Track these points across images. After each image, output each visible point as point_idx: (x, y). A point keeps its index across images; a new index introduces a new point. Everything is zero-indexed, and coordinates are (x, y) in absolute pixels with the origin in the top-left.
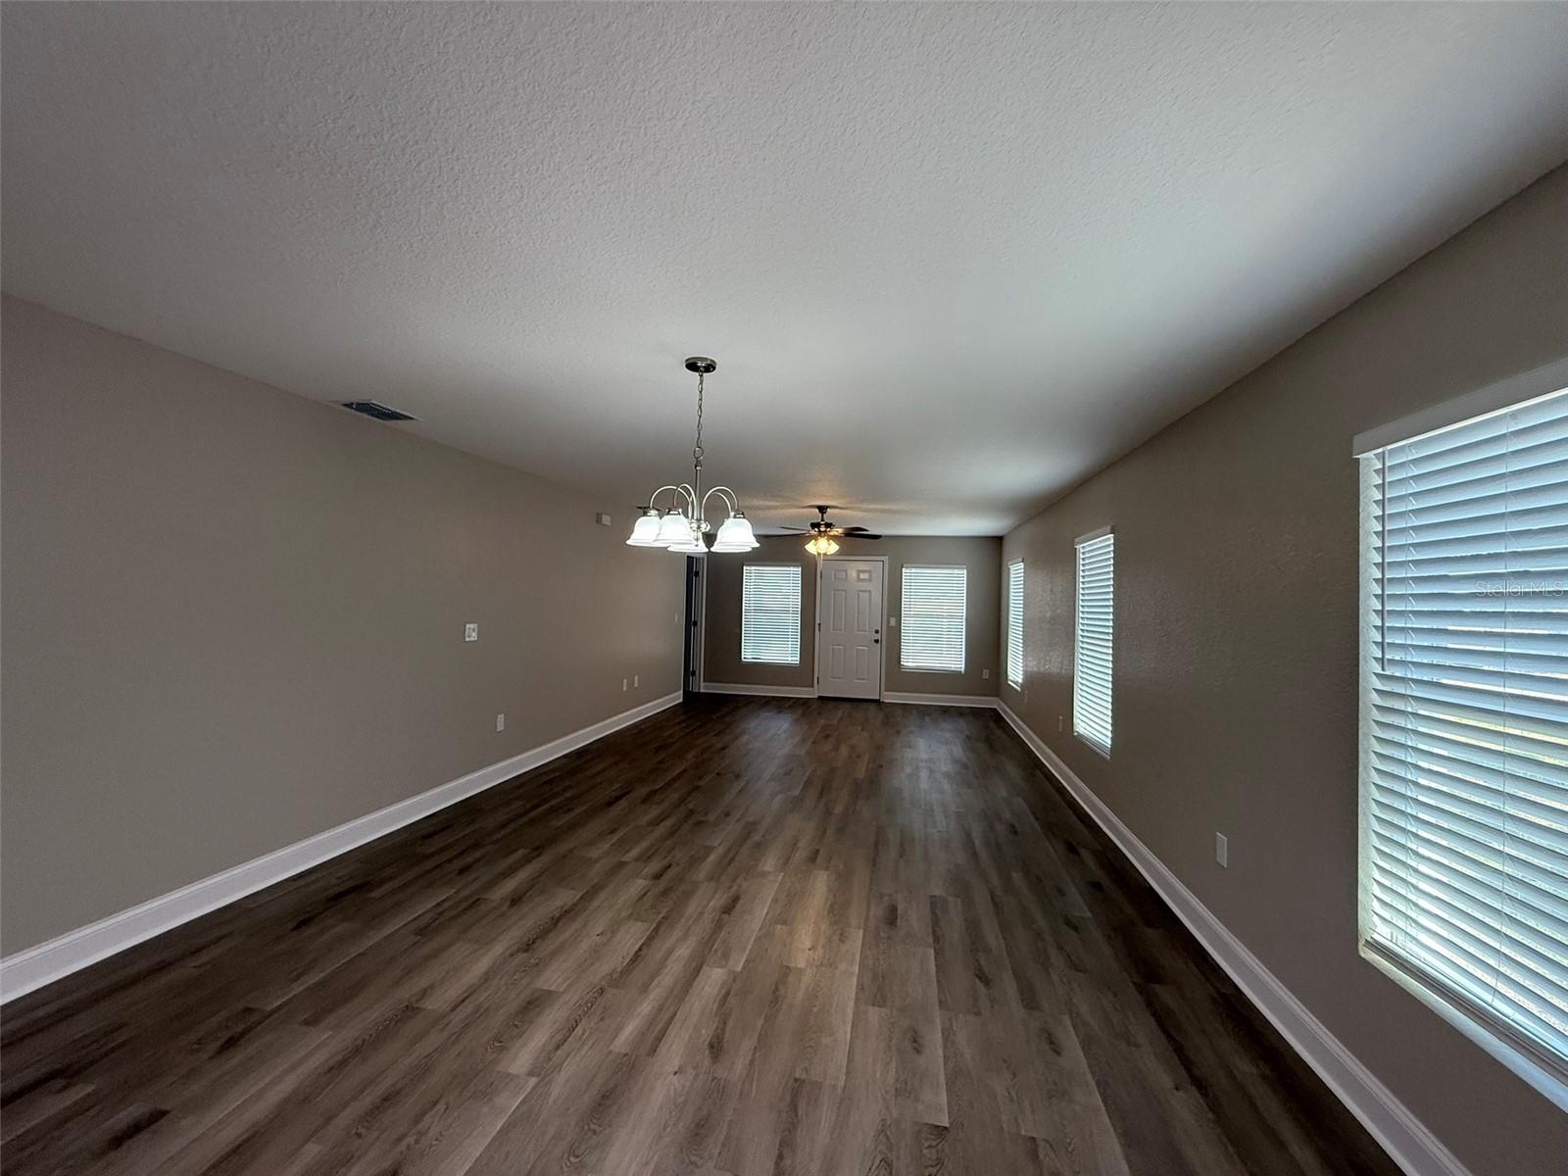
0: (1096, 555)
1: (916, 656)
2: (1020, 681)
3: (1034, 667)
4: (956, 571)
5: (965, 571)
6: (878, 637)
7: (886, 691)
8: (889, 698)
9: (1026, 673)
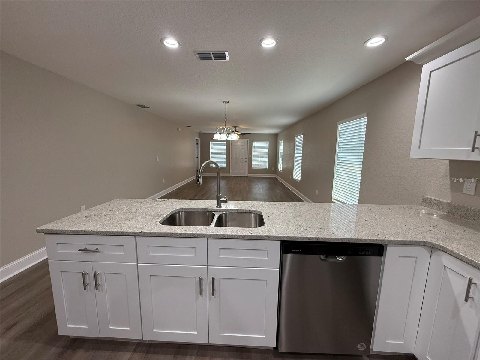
0: (299, 139)
1: (256, 165)
2: (282, 169)
3: (285, 166)
4: (266, 143)
5: (268, 143)
6: (246, 160)
7: (249, 174)
8: (249, 175)
9: (283, 168)
